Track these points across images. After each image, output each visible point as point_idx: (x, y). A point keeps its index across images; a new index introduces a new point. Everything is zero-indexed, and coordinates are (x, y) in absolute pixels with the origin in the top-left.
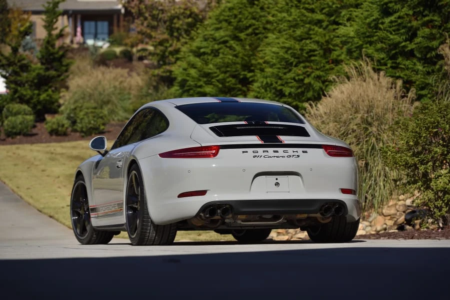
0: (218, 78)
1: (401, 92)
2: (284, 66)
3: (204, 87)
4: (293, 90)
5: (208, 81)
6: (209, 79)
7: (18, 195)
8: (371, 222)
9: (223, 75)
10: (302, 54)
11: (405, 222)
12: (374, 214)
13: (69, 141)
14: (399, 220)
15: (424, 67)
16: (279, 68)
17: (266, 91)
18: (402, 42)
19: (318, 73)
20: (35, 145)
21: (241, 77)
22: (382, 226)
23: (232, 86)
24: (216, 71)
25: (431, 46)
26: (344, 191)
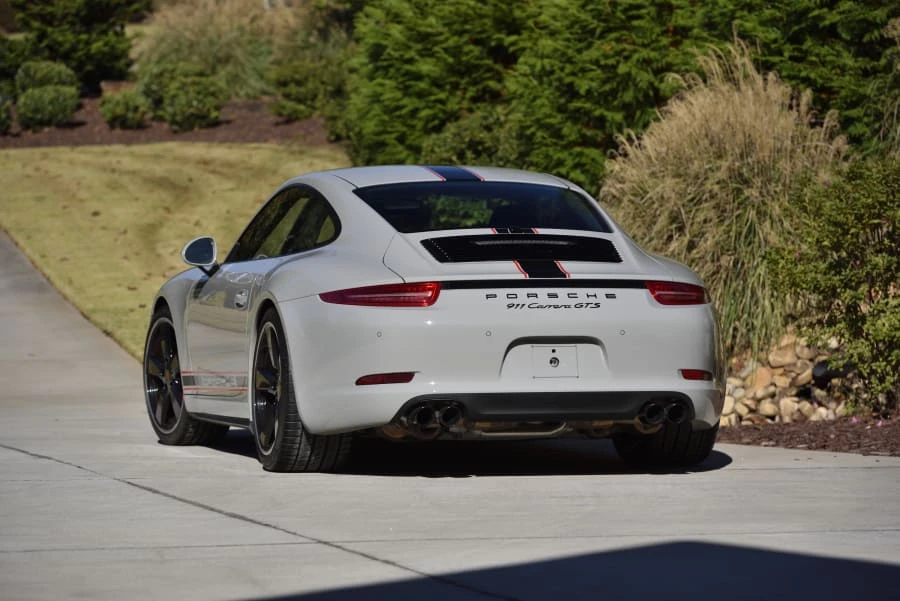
0: (445, 45)
1: (810, 116)
2: (576, 36)
3: (417, 61)
4: (594, 85)
5: (425, 49)
6: (429, 46)
7: (44, 275)
8: (744, 379)
9: (456, 38)
10: (613, 12)
11: (813, 382)
12: (750, 364)
13: (148, 141)
14: (800, 377)
15: (856, 61)
16: (568, 40)
17: (541, 83)
18: (814, 9)
19: (645, 53)
20: (80, 148)
21: (493, 44)
22: (766, 387)
23: (473, 61)
24: (441, 29)
25: (871, 19)
26: (688, 374)
